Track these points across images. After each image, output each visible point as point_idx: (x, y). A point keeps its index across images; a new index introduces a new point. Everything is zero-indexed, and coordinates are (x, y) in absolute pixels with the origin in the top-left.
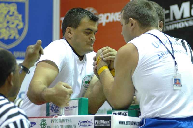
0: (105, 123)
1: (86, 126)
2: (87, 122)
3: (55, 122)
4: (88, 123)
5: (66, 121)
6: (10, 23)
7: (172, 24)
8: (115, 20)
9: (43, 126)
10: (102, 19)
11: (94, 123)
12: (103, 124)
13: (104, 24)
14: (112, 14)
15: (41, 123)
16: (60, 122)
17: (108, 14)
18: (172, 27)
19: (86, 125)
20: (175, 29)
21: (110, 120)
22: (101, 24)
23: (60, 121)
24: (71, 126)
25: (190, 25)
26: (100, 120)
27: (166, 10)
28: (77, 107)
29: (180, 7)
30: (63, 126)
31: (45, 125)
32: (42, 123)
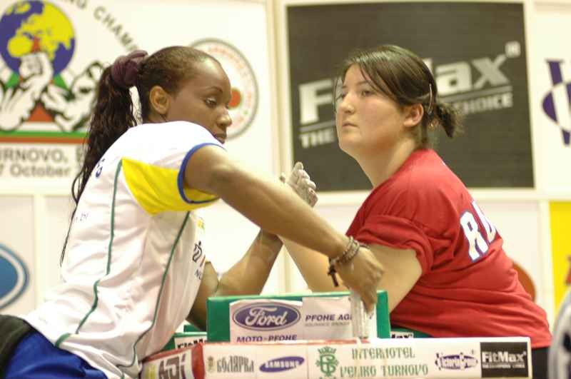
0: (511, 360)
1: (458, 368)
2: (462, 357)
3: (365, 357)
5: (397, 354)
9: (328, 368)
11: (479, 361)
16: (381, 357)
19: (457, 365)
21: (525, 353)
24: (413, 369)
26: (497, 353)
30: (389, 368)
31: (334, 365)
32: (325, 360)
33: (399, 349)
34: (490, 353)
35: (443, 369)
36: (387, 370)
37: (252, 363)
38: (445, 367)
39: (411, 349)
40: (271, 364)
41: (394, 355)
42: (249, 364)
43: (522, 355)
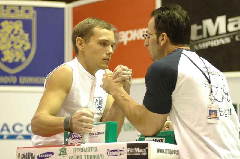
0: (140, 151)
2: (118, 150)
4: (119, 152)
5: (91, 150)
6: (15, 43)
7: (205, 42)
8: (138, 38)
10: (123, 36)
12: (137, 152)
13: (125, 43)
14: (135, 31)
15: (61, 153)
17: (131, 32)
18: (205, 45)
19: (116, 154)
20: (210, 47)
21: (147, 148)
22: (122, 43)
23: (83, 150)
25: (227, 43)
26: (134, 148)
27: (198, 25)
28: (104, 133)
29: (214, 22)
30: (87, 156)
33: (92, 148)
34: (131, 148)
35: (110, 156)
36: (86, 157)
37: (34, 155)
38: (111, 155)
39: (97, 148)
40: (41, 155)
41: (90, 151)
42: (33, 156)
43: (146, 149)
